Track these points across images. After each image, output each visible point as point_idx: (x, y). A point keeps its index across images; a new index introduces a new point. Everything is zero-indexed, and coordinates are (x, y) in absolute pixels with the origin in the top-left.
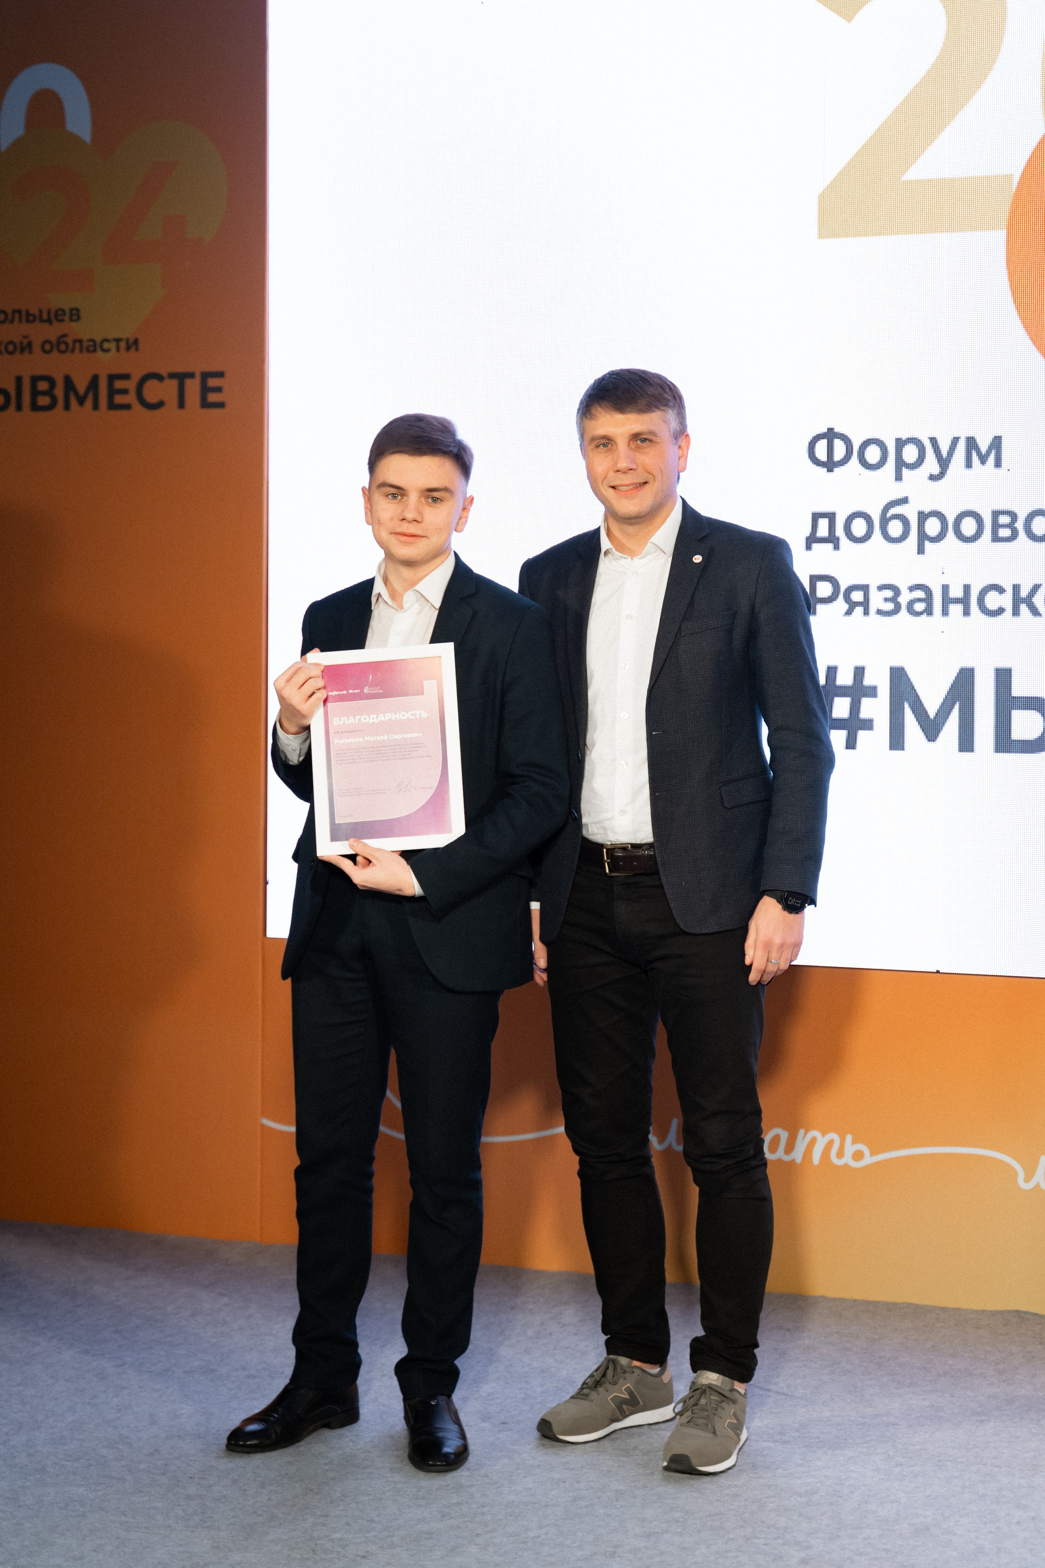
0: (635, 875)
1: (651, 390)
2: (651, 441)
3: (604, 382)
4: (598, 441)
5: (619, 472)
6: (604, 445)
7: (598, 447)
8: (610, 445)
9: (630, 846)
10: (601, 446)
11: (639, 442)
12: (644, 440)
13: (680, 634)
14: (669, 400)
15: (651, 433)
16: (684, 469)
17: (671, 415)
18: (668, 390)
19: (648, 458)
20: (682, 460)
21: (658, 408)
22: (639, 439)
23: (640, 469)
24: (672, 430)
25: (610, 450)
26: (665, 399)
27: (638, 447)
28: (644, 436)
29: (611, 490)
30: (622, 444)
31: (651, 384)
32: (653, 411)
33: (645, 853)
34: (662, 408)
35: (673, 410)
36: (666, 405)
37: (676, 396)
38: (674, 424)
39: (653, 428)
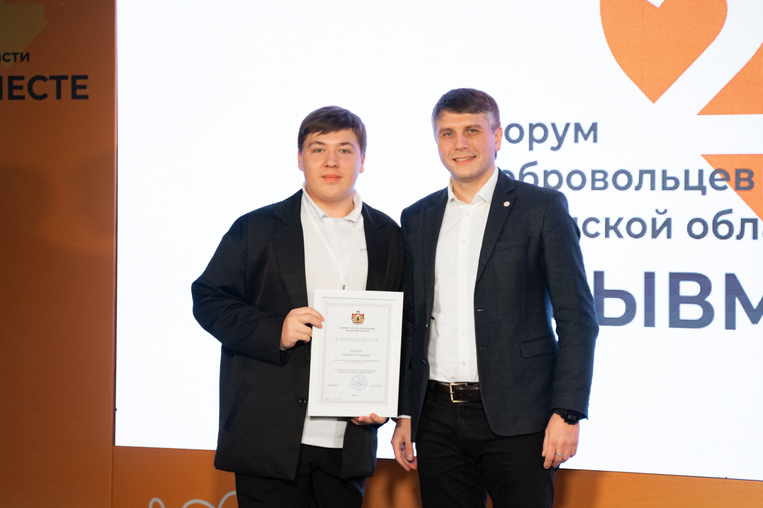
0: (470, 402)
1: (477, 100)
2: (477, 131)
3: (447, 96)
4: (445, 132)
5: (458, 150)
6: (448, 134)
7: (444, 135)
8: (452, 134)
9: (467, 384)
10: (447, 135)
11: (470, 132)
12: (473, 131)
13: (495, 250)
14: (488, 106)
15: (478, 126)
16: (499, 149)
17: (490, 115)
18: (488, 101)
19: (475, 141)
20: (498, 143)
21: (482, 111)
22: (470, 130)
23: (471, 148)
24: (491, 125)
25: (452, 137)
26: (486, 105)
27: (469, 136)
28: (472, 128)
29: (453, 162)
30: (459, 133)
31: (477, 97)
32: (479, 113)
33: (476, 388)
34: (484, 111)
35: (491, 112)
36: (487, 109)
37: (493, 104)
38: (492, 121)
39: (479, 123)
